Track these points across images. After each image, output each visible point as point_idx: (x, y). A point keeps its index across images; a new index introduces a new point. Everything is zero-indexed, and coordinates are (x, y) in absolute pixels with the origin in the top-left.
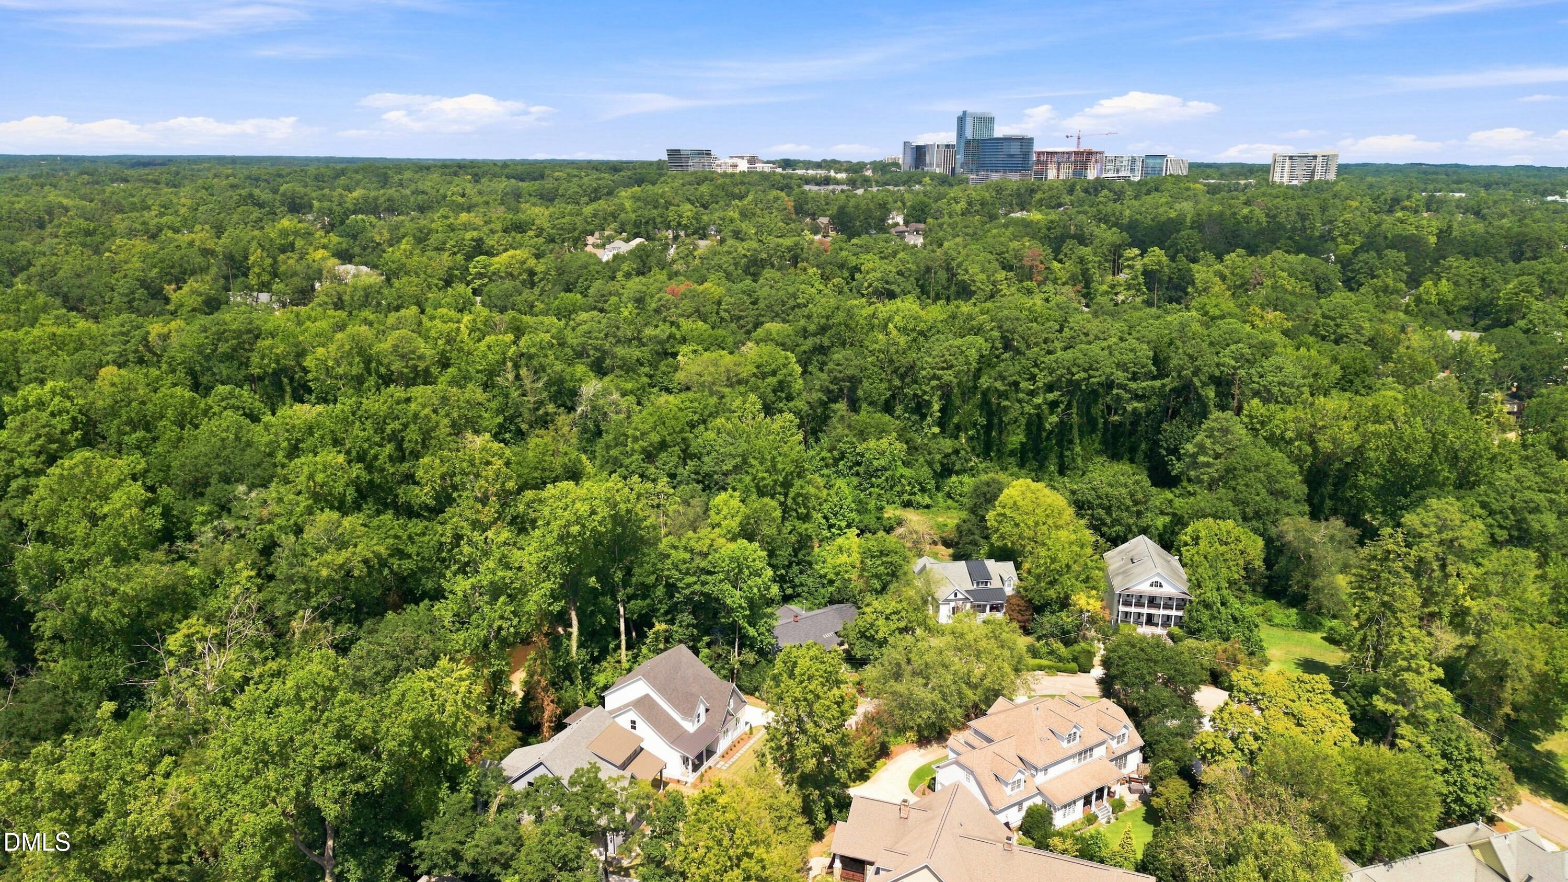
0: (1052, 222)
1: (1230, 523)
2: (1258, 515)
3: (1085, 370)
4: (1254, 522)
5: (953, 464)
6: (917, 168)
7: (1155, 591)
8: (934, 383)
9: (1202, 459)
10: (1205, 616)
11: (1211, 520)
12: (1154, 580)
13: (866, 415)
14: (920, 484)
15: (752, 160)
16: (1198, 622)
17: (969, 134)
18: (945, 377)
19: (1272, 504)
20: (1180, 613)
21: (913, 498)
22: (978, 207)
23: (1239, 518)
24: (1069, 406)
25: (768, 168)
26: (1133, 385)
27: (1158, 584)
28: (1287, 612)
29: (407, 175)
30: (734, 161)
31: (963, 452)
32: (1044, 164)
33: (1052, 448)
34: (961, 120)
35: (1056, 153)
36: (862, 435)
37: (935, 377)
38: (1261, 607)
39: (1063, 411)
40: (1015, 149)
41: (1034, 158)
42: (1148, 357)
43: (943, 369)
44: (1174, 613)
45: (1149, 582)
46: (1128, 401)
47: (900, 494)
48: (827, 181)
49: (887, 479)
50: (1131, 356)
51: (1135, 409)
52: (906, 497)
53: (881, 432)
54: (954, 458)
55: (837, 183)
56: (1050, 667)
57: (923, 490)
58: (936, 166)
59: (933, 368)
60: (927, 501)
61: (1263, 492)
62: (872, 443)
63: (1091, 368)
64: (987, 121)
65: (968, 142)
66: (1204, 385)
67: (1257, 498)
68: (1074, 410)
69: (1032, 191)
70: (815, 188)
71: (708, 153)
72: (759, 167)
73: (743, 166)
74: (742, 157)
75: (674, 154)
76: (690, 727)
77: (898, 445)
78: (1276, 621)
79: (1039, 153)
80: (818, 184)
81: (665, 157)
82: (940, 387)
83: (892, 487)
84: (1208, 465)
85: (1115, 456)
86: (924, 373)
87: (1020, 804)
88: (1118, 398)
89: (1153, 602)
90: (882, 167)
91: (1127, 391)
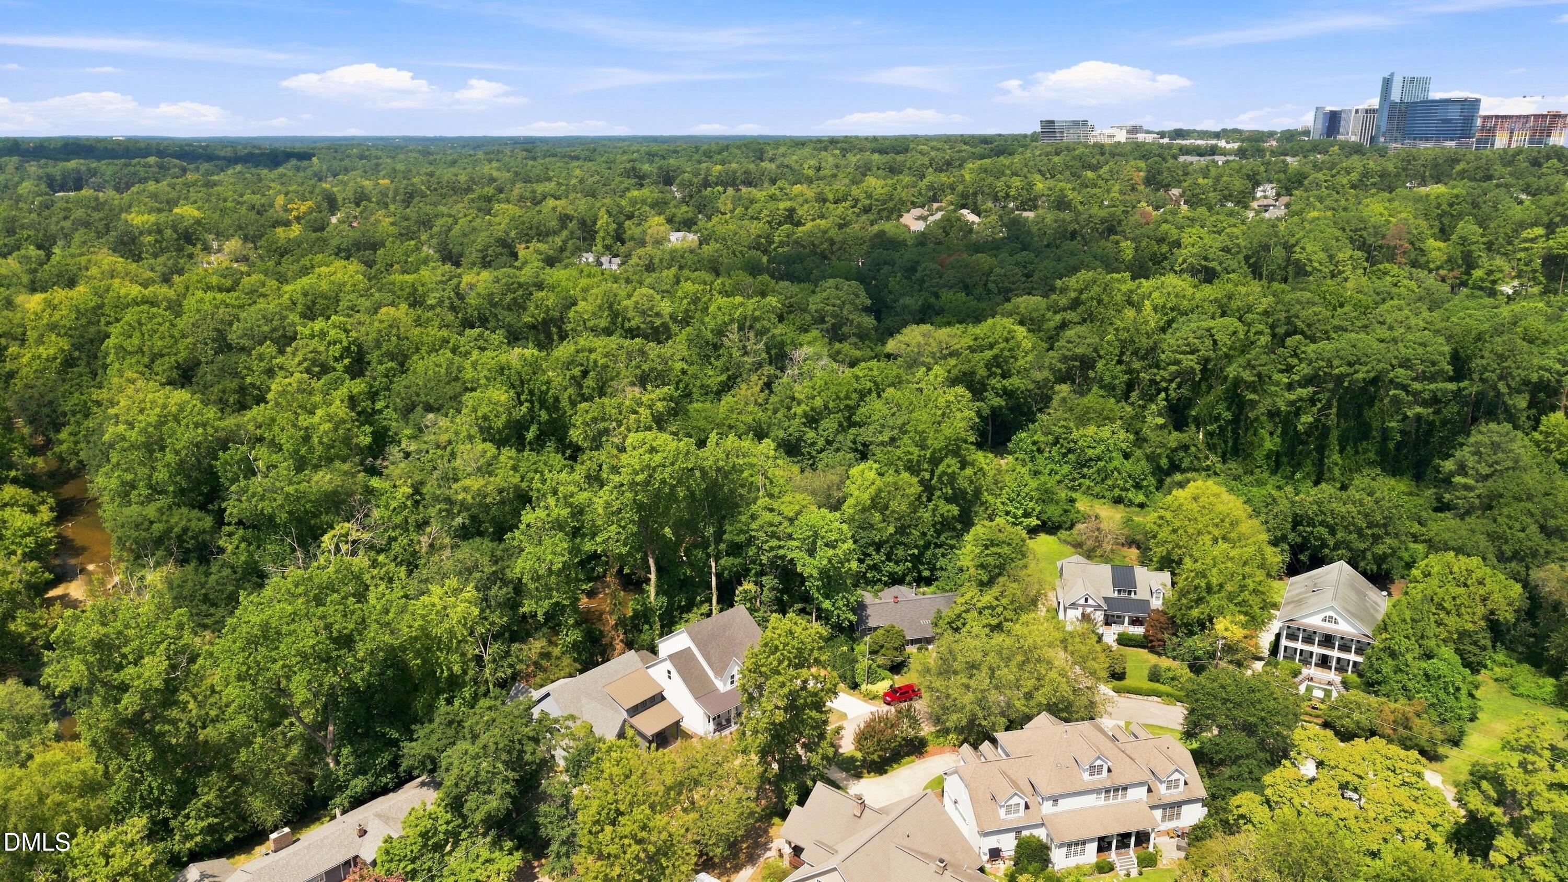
0: (1457, 196)
1: (1475, 561)
2: (1516, 556)
3: (1350, 364)
4: (1513, 564)
5: (1181, 460)
6: (1329, 135)
7: (1329, 628)
8: (1173, 368)
9: (1458, 479)
10: (1387, 666)
11: (1452, 554)
12: (1331, 613)
13: (1094, 398)
14: (1134, 479)
15: (1134, 130)
16: (1378, 672)
17: (1396, 96)
18: (1185, 363)
19: (1542, 543)
20: (1360, 659)
21: (1124, 494)
22: (1376, 179)
23: (1491, 556)
24: (1329, 406)
25: (1149, 138)
26: (1417, 386)
27: (1330, 619)
28: (1541, 682)
29: (782, 150)
30: (1112, 131)
31: (1193, 449)
32: (1492, 131)
33: (1310, 452)
34: (1387, 84)
35: (1511, 117)
36: (1082, 421)
37: (1177, 362)
38: (1508, 671)
39: (1320, 410)
40: (1454, 113)
41: (1479, 122)
42: (1442, 354)
43: (1183, 353)
44: (1352, 657)
45: (1322, 616)
46: (1410, 405)
47: (1112, 488)
48: (1213, 151)
49: (1098, 471)
50: (1420, 350)
51: (1419, 417)
52: (1117, 492)
53: (1105, 419)
54: (1182, 454)
55: (1224, 153)
56: (1168, 695)
57: (1138, 486)
58: (1351, 133)
59: (1173, 352)
60: (1141, 498)
61: (1534, 528)
62: (1091, 430)
63: (1358, 361)
64: (1423, 83)
65: (1393, 105)
66: (1512, 390)
67: (1522, 535)
68: (1334, 410)
69: (1455, 161)
70: (1194, 159)
71: (1085, 123)
72: (1141, 137)
73: (1121, 137)
74: (1121, 128)
75: (1049, 126)
76: (722, 686)
77: (1122, 435)
78: (1521, 690)
79: (1486, 118)
80: (1200, 155)
81: (1038, 129)
82: (1178, 374)
83: (1103, 480)
84: (1467, 487)
85: (1394, 470)
86: (1163, 356)
87: (1018, 831)
88: (1396, 401)
89: (1327, 641)
90: (1290, 136)
91: (1408, 392)
